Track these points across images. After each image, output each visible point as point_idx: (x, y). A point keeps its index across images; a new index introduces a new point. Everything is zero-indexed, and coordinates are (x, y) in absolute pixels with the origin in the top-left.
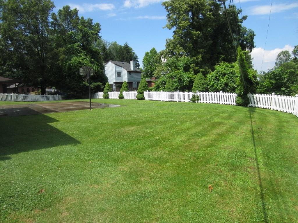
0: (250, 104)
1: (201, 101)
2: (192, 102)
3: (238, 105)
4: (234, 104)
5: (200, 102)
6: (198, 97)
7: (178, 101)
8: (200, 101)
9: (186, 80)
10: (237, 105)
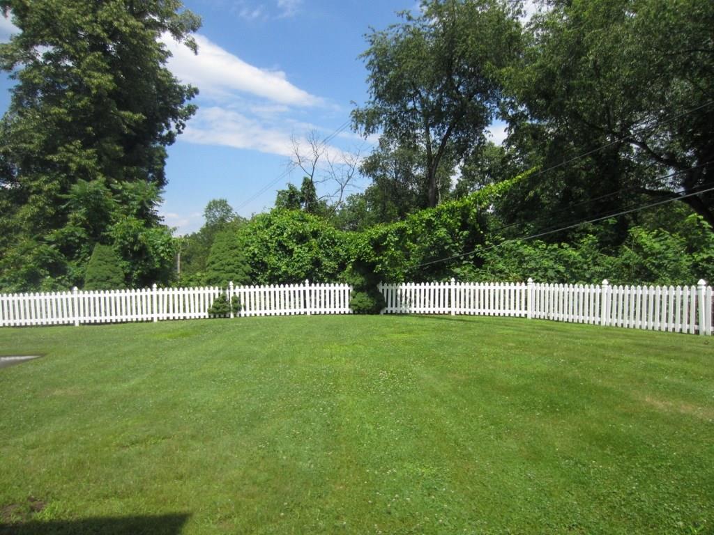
0: (387, 309)
1: (248, 312)
2: (215, 317)
3: (356, 312)
4: (347, 312)
5: (243, 315)
6: (236, 300)
7: (155, 320)
8: (243, 312)
9: (163, 252)
10: (354, 313)
